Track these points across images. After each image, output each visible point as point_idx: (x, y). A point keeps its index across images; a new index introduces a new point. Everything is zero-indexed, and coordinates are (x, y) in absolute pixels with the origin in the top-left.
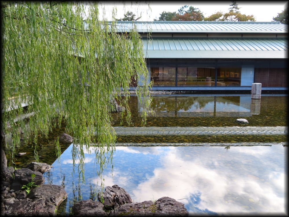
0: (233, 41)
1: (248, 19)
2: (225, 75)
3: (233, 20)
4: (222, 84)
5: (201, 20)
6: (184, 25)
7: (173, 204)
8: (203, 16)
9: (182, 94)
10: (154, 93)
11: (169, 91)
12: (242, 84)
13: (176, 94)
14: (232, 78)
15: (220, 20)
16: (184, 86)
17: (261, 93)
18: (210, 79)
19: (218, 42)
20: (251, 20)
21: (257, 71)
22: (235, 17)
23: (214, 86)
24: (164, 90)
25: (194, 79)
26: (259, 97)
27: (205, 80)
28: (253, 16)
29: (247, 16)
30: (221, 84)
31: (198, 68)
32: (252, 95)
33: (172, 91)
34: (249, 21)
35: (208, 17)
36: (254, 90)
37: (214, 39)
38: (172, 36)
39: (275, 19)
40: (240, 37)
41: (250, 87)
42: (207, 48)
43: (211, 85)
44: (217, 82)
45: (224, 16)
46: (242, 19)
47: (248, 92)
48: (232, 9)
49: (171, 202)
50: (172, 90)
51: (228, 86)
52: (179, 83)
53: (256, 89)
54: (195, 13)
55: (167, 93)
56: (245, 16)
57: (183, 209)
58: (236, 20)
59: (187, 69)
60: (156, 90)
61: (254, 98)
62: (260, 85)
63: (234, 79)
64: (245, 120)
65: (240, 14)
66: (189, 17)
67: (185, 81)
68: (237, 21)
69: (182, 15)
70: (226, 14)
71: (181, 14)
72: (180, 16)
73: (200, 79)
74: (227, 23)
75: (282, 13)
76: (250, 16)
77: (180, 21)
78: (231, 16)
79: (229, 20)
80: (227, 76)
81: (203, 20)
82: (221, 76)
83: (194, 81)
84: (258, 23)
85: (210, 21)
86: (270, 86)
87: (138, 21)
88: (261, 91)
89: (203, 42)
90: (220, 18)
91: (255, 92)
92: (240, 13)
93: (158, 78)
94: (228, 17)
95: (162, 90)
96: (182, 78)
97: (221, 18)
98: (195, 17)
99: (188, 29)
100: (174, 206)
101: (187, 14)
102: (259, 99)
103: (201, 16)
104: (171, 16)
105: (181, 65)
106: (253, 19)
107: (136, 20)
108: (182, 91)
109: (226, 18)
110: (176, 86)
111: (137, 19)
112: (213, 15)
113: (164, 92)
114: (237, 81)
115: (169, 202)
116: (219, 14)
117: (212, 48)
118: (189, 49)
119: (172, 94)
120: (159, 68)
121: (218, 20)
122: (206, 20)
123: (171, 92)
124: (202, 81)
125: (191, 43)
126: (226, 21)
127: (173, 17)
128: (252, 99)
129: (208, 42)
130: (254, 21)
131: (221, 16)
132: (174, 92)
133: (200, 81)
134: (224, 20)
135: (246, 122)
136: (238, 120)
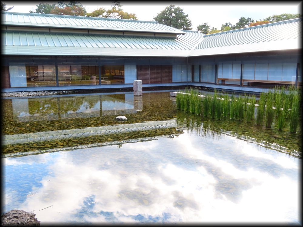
0: (115, 39)
1: (131, 17)
2: (110, 73)
3: (116, 17)
4: (108, 82)
5: (83, 15)
6: (63, 19)
7: (18, 216)
8: (85, 12)
9: (64, 94)
10: (31, 94)
11: (50, 91)
12: (126, 82)
13: (58, 94)
14: (117, 76)
15: (104, 16)
16: (69, 85)
17: (142, 90)
18: (95, 78)
19: (100, 39)
20: (133, 18)
21: (139, 68)
22: (118, 14)
23: (98, 85)
24: (44, 91)
25: (79, 78)
26: (141, 94)
27: (90, 78)
28: (135, 15)
29: (129, 14)
30: (106, 82)
31: (82, 66)
32: (134, 92)
33: (53, 92)
34: (132, 19)
35: (91, 13)
36: (135, 88)
37: (96, 36)
38: (50, 31)
39: (155, 19)
40: (122, 34)
41: (132, 84)
42: (88, 45)
43: (96, 84)
44: (101, 80)
45: (107, 13)
46: (125, 17)
47: (131, 90)
48: (115, 6)
49: (16, 215)
50: (52, 90)
51: (113, 84)
52: (60, 82)
53: (137, 87)
54: (77, 7)
55: (47, 94)
56: (128, 14)
57: (30, 220)
58: (119, 17)
59: (71, 67)
60: (34, 91)
61: (136, 95)
62: (141, 82)
63: (119, 77)
64: (124, 117)
65: (122, 12)
66: (70, 11)
67: (69, 80)
68: (120, 19)
69: (63, 8)
70: (109, 10)
71: (61, 8)
72: (60, 10)
73: (84, 78)
74: (109, 20)
75: (161, 13)
76: (132, 14)
77: (60, 14)
78: (114, 13)
79: (112, 17)
80: (113, 74)
81: (86, 15)
82: (107, 75)
83: (79, 80)
84: (138, 22)
85: (93, 17)
86: (151, 83)
87: (9, 11)
88: (142, 88)
89: (84, 38)
90: (103, 14)
91: (137, 89)
92: (122, 10)
93: (37, 77)
94: (111, 14)
95: (41, 91)
96: (67, 77)
97: (105, 14)
98: (76, 11)
99: (67, 24)
100: (19, 219)
101: (68, 8)
102: (141, 96)
103: (84, 11)
104: (50, 8)
105: (62, 63)
106: (135, 18)
107: (7, 10)
108: (64, 92)
109: (109, 15)
110: (58, 86)
111: (9, 9)
112: (96, 11)
113: (44, 93)
114: (121, 79)
115: (14, 215)
116: (102, 11)
117: (94, 45)
118: (69, 46)
119: (53, 95)
120: (37, 66)
121: (101, 16)
122: (89, 15)
123: (51, 92)
124: (86, 79)
125: (71, 39)
126: (109, 18)
127: (52, 9)
128: (135, 96)
129: (89, 39)
130: (136, 19)
131: (104, 13)
132: (55, 93)
133: (84, 79)
134: (107, 17)
135: (125, 119)
136: (118, 117)
